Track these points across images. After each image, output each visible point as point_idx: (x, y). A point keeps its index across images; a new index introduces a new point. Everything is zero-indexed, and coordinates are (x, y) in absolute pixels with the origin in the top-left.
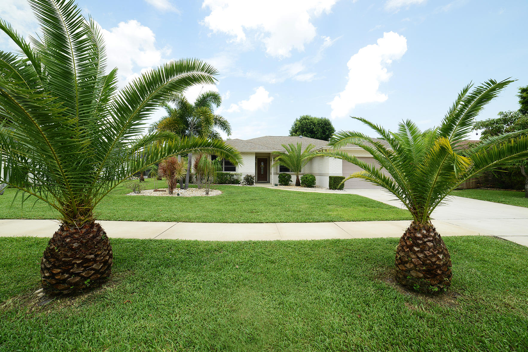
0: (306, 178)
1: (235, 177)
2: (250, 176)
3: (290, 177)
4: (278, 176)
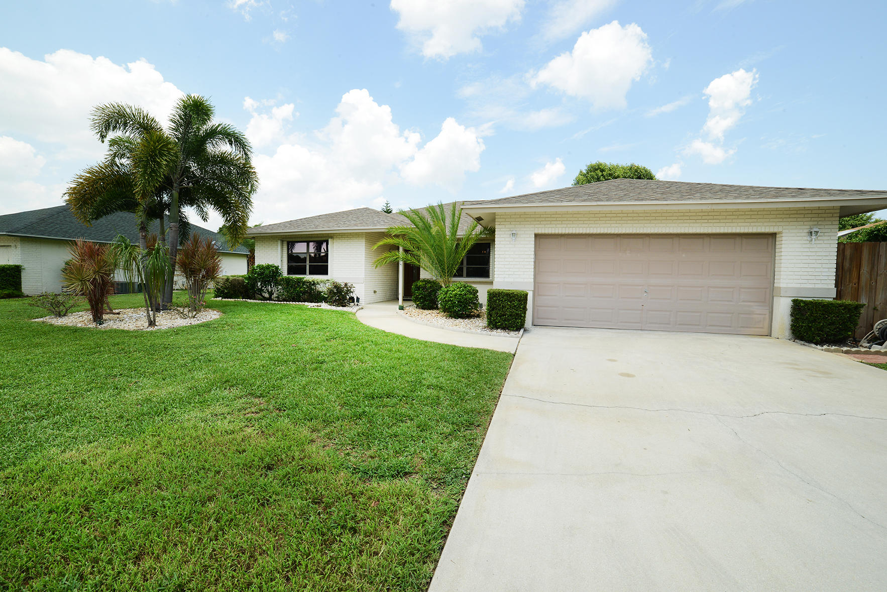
1: (319, 287)
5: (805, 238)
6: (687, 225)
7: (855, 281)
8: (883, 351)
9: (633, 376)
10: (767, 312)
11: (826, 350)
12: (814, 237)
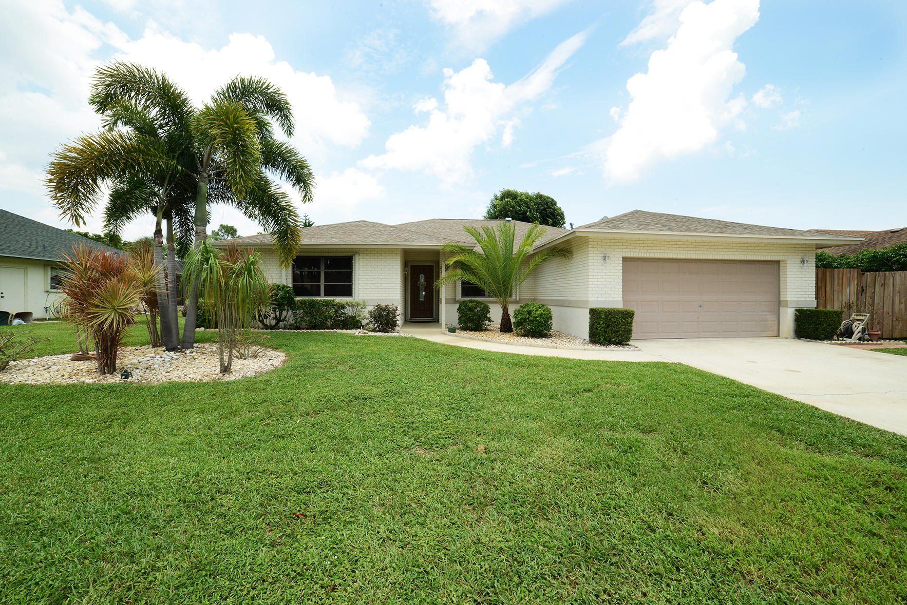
0: (529, 313)
1: (349, 311)
2: (386, 309)
3: (486, 310)
4: (457, 306)
5: (799, 265)
6: (731, 253)
7: (824, 295)
8: (853, 342)
9: (800, 372)
10: (776, 319)
11: (830, 344)
12: (805, 265)
